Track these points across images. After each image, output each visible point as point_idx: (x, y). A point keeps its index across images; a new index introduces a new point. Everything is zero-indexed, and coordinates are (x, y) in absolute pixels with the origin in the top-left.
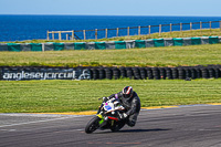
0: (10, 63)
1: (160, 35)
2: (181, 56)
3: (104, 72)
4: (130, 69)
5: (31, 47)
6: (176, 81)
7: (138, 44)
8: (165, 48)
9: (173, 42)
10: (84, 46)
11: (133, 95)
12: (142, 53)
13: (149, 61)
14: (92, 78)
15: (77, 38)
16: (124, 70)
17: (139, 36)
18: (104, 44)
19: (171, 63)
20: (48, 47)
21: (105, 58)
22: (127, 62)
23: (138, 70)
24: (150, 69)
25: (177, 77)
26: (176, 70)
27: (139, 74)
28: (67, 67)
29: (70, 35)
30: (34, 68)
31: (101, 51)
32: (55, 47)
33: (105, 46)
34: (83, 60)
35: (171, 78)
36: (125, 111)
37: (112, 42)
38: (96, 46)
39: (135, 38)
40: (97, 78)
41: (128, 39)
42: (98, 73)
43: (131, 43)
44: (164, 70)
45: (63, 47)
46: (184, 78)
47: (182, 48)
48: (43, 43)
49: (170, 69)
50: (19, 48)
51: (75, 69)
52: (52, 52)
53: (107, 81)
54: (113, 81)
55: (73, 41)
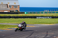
0: (38, 16)
5: (41, 13)
10: (51, 13)
11: (25, 23)
20: (44, 13)
21: (54, 15)
28: (48, 16)
30: (42, 16)
32: (46, 13)
33: (54, 13)
34: (50, 15)
36: (23, 26)
38: (53, 13)
40: (53, 18)
45: (47, 13)
50: (39, 13)
55: (49, 12)
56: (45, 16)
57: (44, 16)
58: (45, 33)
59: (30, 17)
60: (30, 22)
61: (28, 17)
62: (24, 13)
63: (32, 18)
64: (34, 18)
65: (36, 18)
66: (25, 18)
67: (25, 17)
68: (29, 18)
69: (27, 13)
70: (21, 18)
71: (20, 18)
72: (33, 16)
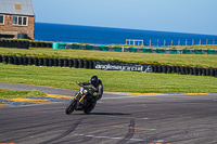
0: (101, 58)
1: (200, 47)
2: (212, 61)
3: (161, 68)
4: (179, 67)
5: (115, 49)
6: (208, 77)
7: (185, 52)
8: (202, 55)
9: (208, 52)
10: (150, 51)
13: (191, 63)
14: (153, 71)
16: (175, 68)
17: (186, 46)
19: (206, 65)
20: (126, 50)
21: (163, 59)
22: (177, 63)
23: (184, 68)
24: (192, 68)
25: (209, 75)
26: (209, 70)
27: (185, 71)
28: (138, 64)
29: (141, 43)
31: (160, 55)
32: (130, 50)
33: (163, 51)
34: (148, 59)
35: (205, 75)
37: (168, 49)
38: (157, 51)
39: (183, 48)
40: (157, 72)
41: (178, 48)
42: (157, 68)
43: (181, 51)
44: (201, 70)
45: (135, 50)
46: (214, 75)
47: (214, 56)
48: (123, 47)
49: (205, 69)
50: (107, 49)
52: (128, 53)
53: (163, 74)
54: (167, 75)
55: (142, 46)
56: (128, 60)
57: (124, 60)
58: (124, 127)
59: (72, 61)
60: (72, 80)
61: (62, 60)
62: (51, 46)
63: (77, 67)
64: (88, 68)
65: (93, 68)
66: (52, 65)
67: (52, 60)
68: (67, 65)
69: (59, 46)
70: (37, 65)
71: (32, 63)
72: (82, 60)
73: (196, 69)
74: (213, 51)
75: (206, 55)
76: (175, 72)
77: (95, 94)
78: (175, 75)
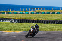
1: (38, 11)
2: (44, 17)
3: (22, 21)
4: (30, 20)
5: (2, 13)
6: (42, 24)
7: (32, 13)
8: (40, 15)
9: (42, 13)
10: (17, 13)
12: (33, 16)
13: (35, 18)
14: (19, 22)
15: (15, 11)
16: (28, 20)
17: (33, 11)
18: (22, 13)
19: (41, 19)
20: (7, 13)
21: (23, 17)
22: (29, 18)
23: (32, 20)
24: (35, 20)
25: (43, 23)
26: (42, 21)
27: (32, 22)
28: (12, 19)
29: (13, 10)
30: (3, 19)
31: (22, 15)
32: (9, 13)
33: (23, 13)
34: (16, 17)
35: (41, 23)
37: (25, 12)
38: (20, 13)
39: (31, 12)
40: (20, 22)
41: (29, 12)
42: (20, 21)
43: (30, 13)
44: (39, 21)
45: (11, 13)
46: (44, 23)
47: (44, 15)
48: (5, 12)
49: (41, 21)
51: (14, 19)
52: (8, 14)
53: (23, 23)
54: (25, 23)
55: (14, 12)
56: (8, 17)
57: (6, 17)
73: (37, 21)
74: (44, 13)
75: (41, 15)
76: (28, 22)
77: (36, 31)
78: (28, 23)
